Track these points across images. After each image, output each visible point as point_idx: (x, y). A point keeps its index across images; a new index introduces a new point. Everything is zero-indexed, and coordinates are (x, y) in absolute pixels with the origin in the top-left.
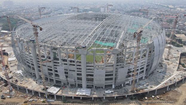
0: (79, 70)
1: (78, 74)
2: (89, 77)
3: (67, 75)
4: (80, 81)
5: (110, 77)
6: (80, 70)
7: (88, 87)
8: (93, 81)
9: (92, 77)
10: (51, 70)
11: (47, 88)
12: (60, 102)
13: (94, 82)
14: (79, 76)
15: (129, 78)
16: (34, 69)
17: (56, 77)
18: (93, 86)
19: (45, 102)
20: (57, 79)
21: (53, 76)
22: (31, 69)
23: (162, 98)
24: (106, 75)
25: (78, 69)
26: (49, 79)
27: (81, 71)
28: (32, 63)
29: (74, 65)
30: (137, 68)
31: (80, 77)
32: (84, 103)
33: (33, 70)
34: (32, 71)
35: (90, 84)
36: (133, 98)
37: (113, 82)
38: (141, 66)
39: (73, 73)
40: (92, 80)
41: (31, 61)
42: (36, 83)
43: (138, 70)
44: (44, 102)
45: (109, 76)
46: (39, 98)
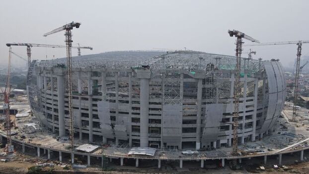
0: (135, 111)
1: (133, 120)
2: (154, 125)
3: (113, 122)
4: (137, 134)
5: (190, 126)
6: (138, 111)
7: (151, 145)
8: (160, 133)
9: (158, 125)
10: (86, 115)
11: (75, 147)
12: (97, 169)
13: (161, 136)
14: (134, 124)
15: (227, 132)
16: (57, 118)
17: (95, 129)
18: (160, 142)
19: (68, 169)
20: (95, 133)
21: (89, 127)
22: (52, 121)
23: (293, 170)
24: (184, 122)
25: (133, 108)
26: (81, 135)
27: (139, 114)
28: (55, 107)
29: (127, 102)
30: (241, 115)
31: (138, 124)
32: (142, 171)
33: (56, 122)
34: (53, 124)
35: (155, 139)
36: (237, 168)
37: (197, 138)
38: (246, 112)
39: (125, 117)
40: (158, 131)
41: (55, 103)
42: (58, 140)
43: (241, 118)
44: (66, 168)
45: (189, 124)
46: (58, 162)
